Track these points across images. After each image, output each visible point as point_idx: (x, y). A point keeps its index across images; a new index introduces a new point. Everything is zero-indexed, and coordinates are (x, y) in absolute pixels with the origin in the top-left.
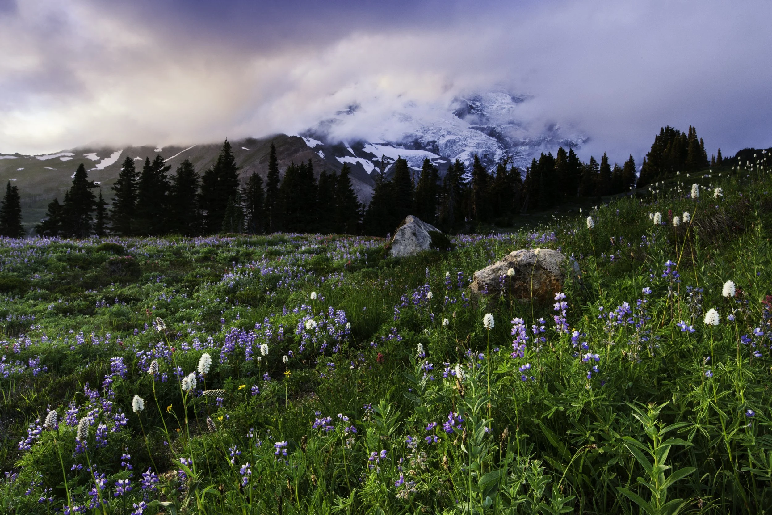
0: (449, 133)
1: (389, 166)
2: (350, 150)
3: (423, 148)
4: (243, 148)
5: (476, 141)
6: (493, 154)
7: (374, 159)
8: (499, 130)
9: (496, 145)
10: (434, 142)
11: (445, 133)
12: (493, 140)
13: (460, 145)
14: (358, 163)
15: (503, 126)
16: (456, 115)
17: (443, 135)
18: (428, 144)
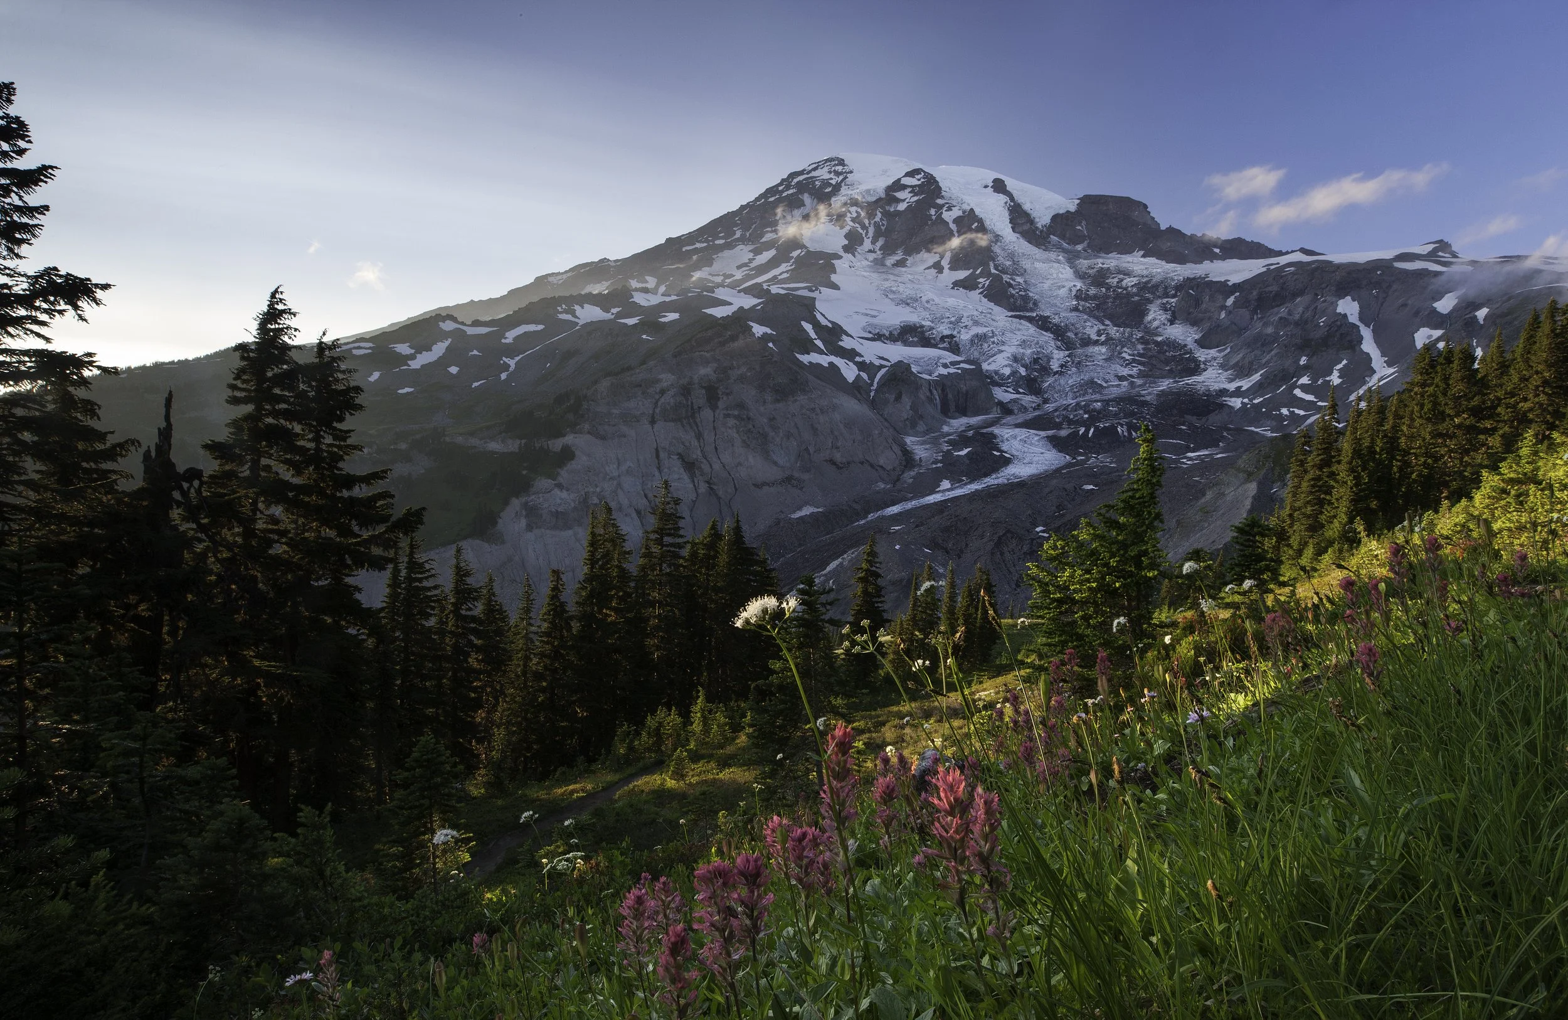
0: (976, 323)
1: (883, 371)
2: (819, 343)
3: (935, 346)
4: (644, 337)
5: (1019, 337)
6: (1049, 358)
7: (858, 359)
8: (1056, 320)
9: (1052, 343)
10: (952, 336)
11: (970, 323)
12: (1047, 337)
13: (993, 343)
14: (831, 364)
15: (1063, 314)
16: (985, 297)
17: (966, 327)
18: (943, 338)
